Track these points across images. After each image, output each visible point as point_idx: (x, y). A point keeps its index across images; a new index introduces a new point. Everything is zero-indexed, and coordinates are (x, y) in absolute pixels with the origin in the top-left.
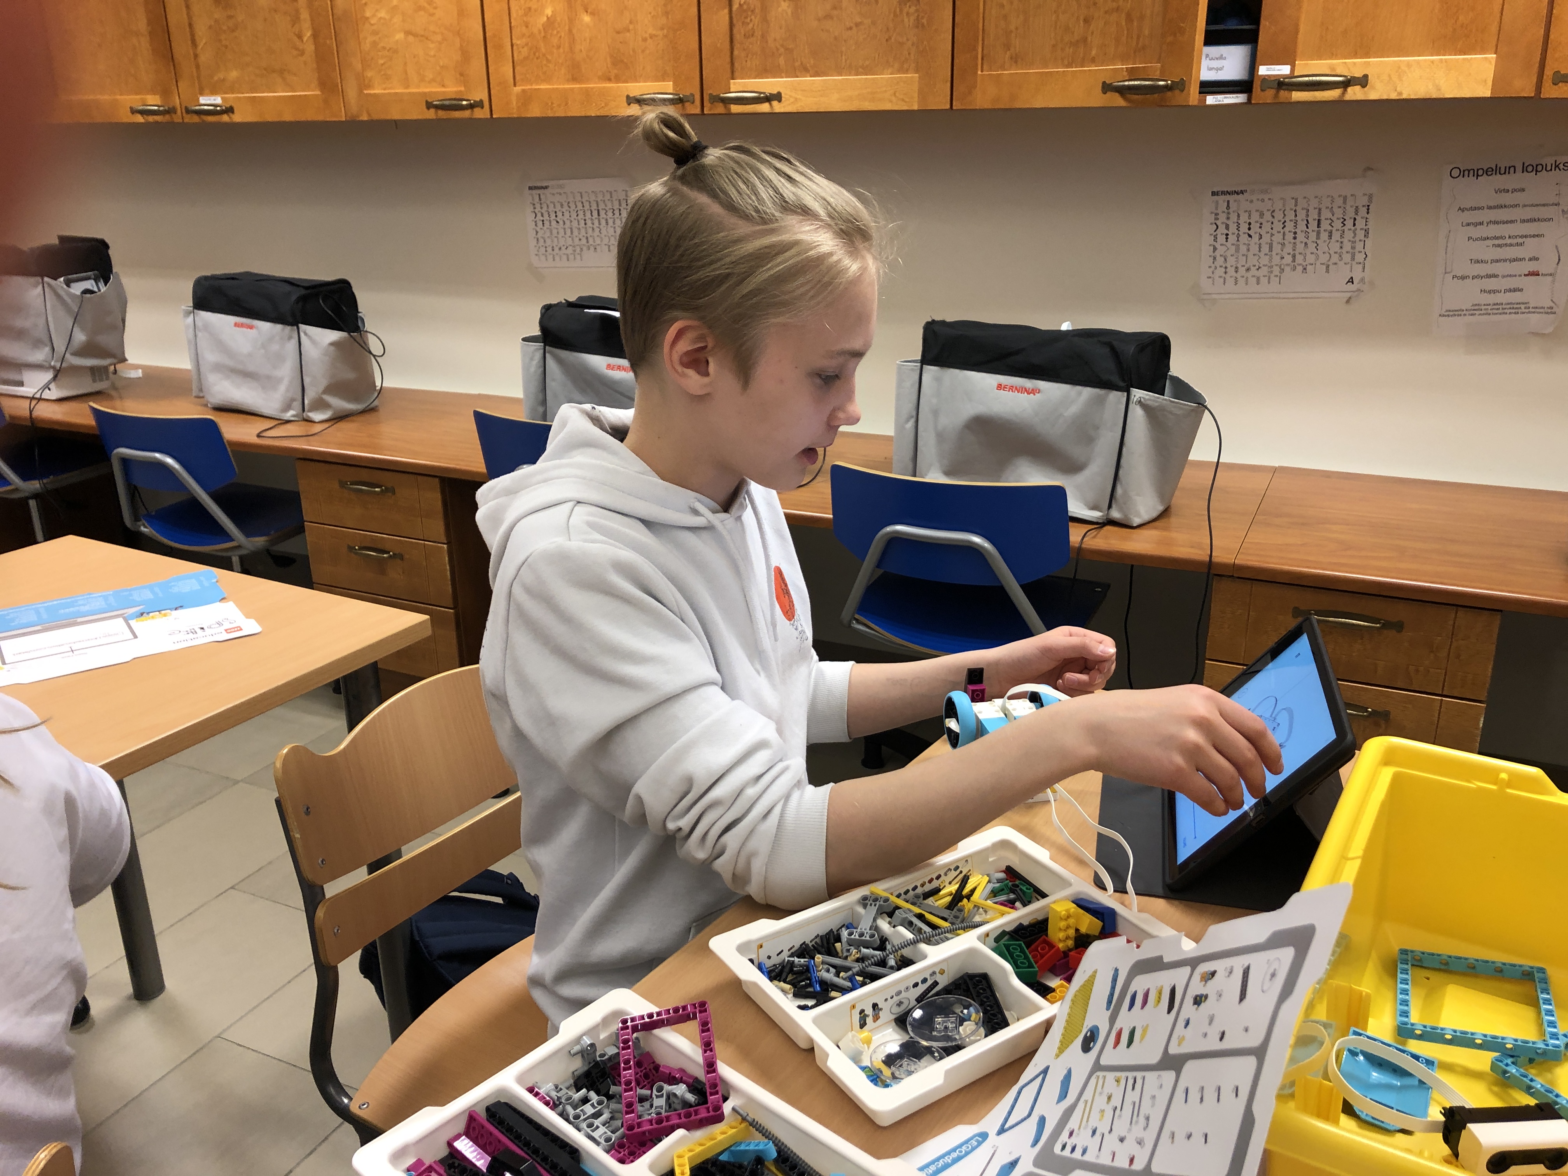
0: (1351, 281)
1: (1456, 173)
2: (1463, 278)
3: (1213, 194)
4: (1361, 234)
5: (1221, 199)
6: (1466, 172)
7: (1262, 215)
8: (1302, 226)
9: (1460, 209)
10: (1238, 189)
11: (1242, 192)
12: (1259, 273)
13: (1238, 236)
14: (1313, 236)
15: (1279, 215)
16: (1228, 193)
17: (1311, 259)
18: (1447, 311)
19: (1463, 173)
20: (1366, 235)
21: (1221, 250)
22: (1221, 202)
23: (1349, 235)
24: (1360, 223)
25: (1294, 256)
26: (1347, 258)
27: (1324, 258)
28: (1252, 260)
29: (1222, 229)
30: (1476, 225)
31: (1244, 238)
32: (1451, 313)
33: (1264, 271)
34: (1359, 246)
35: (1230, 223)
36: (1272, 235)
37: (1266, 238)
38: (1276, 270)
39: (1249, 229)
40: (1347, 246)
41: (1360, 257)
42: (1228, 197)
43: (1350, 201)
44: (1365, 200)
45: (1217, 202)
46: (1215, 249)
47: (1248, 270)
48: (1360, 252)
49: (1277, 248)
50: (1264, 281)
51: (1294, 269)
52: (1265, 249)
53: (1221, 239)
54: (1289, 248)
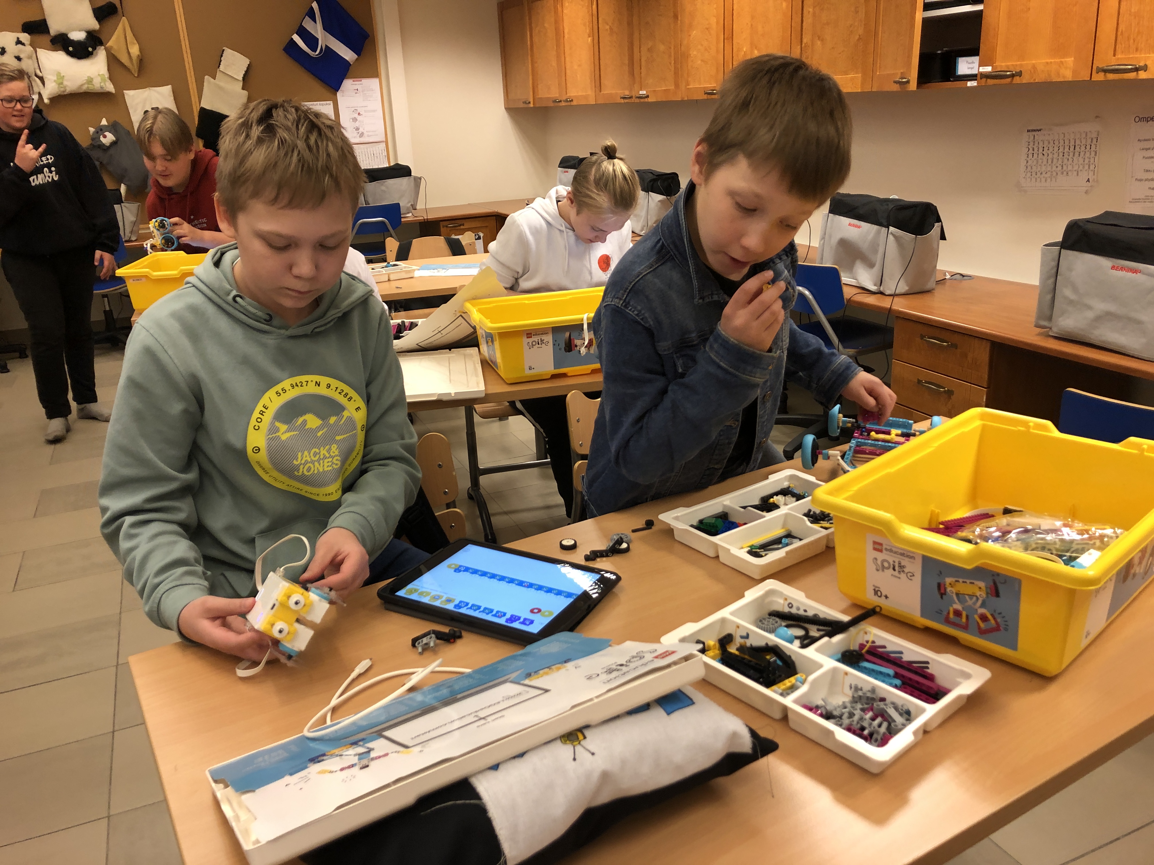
0: (1088, 181)
1: (1137, 120)
2: (1141, 180)
3: (1028, 131)
4: (1093, 154)
5: (1031, 133)
6: (1142, 119)
7: (1049, 143)
8: (1067, 149)
9: (1139, 140)
10: (1039, 128)
11: (1040, 130)
12: (1046, 176)
13: (1038, 154)
14: (1071, 154)
15: (1056, 143)
16: (1034, 131)
17: (1070, 168)
18: (1132, 199)
19: (1141, 119)
20: (1096, 155)
21: (1030, 162)
22: (1031, 136)
23: (1088, 154)
24: (1093, 147)
25: (1062, 166)
26: (1087, 167)
27: (1076, 168)
28: (1044, 168)
29: (1031, 151)
30: (1147, 149)
31: (1041, 155)
32: (1134, 201)
33: (1049, 174)
34: (1092, 160)
35: (1035, 147)
36: (1053, 154)
37: (1050, 156)
38: (1055, 174)
39: (1043, 150)
40: (1087, 161)
41: (1092, 167)
42: (1034, 133)
43: (1089, 135)
44: (1094, 135)
45: (1029, 135)
46: (1027, 162)
47: (1041, 173)
48: (1092, 164)
49: (1055, 161)
50: (1049, 180)
51: (1062, 173)
52: (1050, 161)
53: (1030, 156)
54: (1060, 162)
